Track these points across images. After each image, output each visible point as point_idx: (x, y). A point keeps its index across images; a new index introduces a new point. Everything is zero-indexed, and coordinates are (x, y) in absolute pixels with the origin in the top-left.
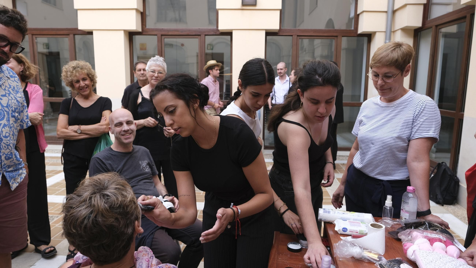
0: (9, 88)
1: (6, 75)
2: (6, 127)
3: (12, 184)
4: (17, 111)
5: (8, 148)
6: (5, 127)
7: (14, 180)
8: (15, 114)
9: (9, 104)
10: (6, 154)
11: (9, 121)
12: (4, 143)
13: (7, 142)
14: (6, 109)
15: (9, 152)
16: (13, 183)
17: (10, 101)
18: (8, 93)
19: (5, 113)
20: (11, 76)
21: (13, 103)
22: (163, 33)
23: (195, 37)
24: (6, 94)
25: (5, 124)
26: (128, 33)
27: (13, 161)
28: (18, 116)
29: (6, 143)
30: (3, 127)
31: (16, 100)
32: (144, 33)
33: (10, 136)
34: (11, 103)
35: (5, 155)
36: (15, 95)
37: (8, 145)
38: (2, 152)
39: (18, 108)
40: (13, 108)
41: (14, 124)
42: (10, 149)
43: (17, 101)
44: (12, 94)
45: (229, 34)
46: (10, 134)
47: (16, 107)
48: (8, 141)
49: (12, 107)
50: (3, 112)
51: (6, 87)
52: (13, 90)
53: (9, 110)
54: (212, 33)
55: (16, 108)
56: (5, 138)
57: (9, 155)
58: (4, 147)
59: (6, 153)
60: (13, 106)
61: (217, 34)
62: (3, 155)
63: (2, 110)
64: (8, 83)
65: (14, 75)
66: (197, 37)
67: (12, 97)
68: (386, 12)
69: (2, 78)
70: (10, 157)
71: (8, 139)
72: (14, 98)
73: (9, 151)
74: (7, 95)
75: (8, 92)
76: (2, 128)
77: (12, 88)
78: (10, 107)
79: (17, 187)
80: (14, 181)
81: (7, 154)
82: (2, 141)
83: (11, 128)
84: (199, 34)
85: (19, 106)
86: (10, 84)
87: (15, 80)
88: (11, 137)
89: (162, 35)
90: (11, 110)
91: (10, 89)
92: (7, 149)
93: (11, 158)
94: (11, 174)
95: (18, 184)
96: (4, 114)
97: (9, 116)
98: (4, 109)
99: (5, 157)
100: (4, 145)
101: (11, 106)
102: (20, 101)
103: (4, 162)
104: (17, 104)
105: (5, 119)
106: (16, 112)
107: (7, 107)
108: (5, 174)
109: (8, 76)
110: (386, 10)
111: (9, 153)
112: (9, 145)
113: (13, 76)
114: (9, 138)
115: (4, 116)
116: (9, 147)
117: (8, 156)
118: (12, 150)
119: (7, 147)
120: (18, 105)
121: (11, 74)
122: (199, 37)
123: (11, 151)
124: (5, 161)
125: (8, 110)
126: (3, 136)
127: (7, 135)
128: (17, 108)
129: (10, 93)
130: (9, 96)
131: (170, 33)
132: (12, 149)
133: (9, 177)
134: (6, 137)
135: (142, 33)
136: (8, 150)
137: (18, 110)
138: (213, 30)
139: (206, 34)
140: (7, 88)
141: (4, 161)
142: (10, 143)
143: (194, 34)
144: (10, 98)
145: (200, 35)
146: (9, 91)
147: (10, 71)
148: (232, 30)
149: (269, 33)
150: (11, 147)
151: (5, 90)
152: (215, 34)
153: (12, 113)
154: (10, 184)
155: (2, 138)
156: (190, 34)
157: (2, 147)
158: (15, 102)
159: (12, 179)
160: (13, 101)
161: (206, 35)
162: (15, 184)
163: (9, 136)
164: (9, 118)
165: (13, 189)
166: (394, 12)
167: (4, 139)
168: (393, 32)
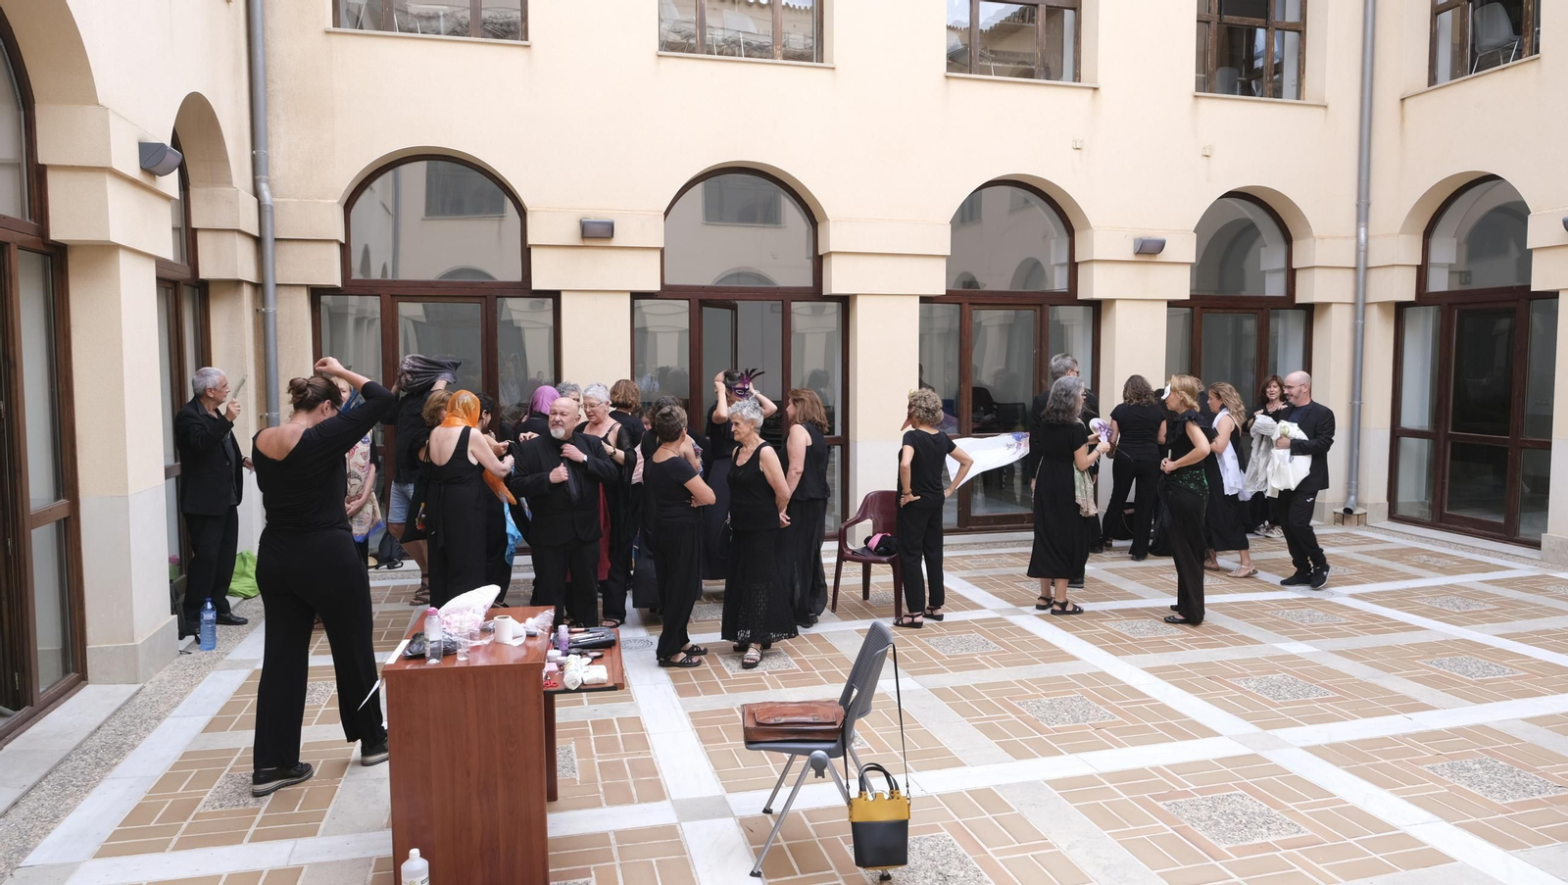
68: (1352, 269)
110: (1352, 265)
166: (1368, 270)
168: (1366, 304)
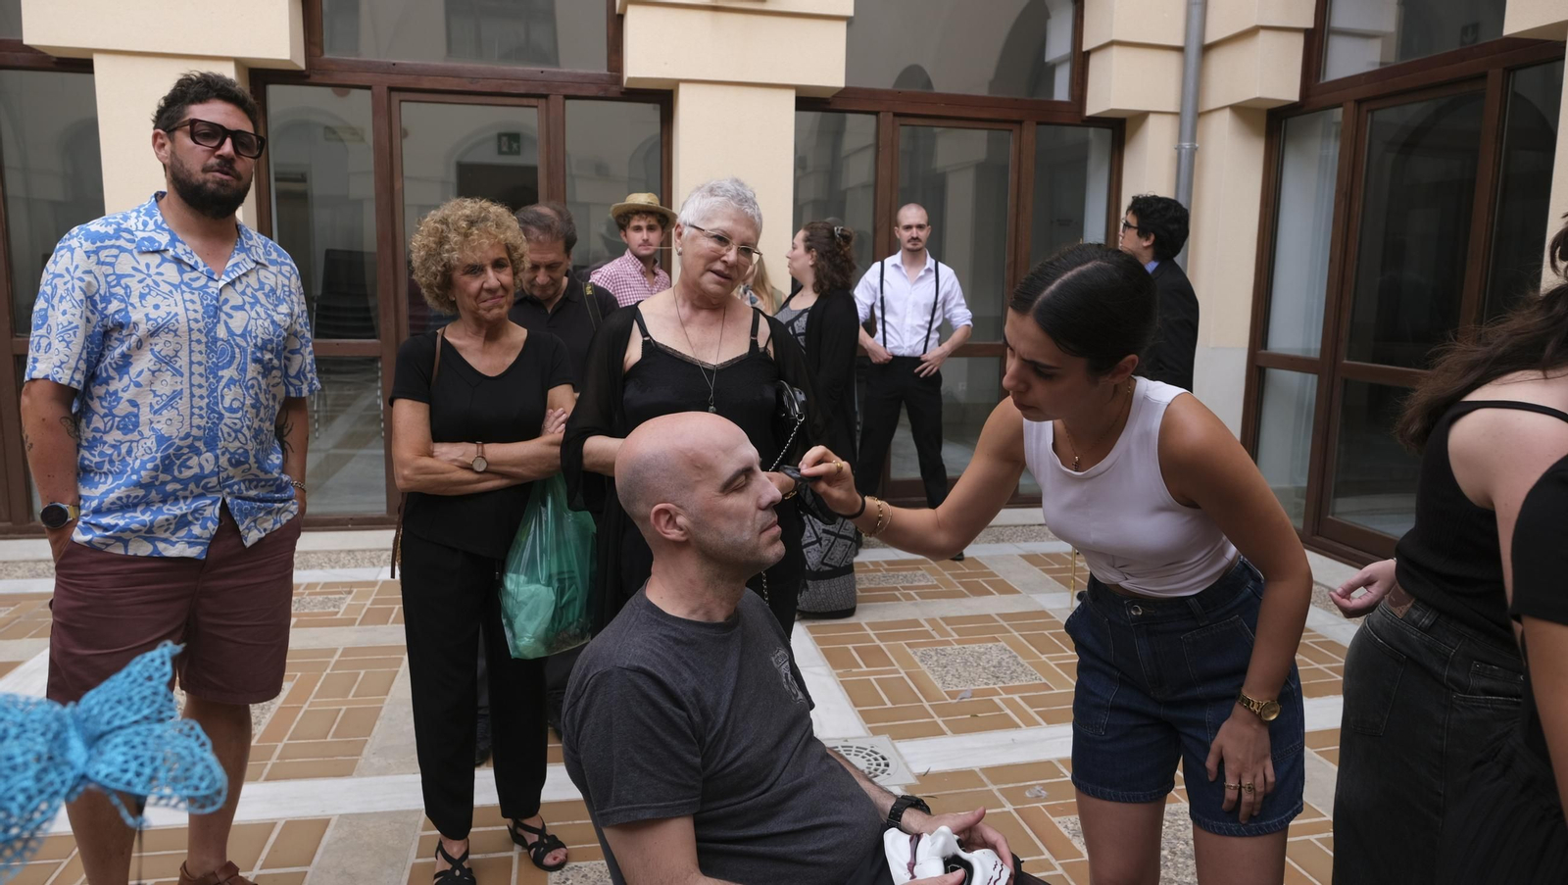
0: (256, 290)
1: (256, 258)
2: (235, 385)
3: (247, 531)
4: (269, 347)
5: (236, 437)
6: (232, 387)
7: (255, 521)
8: (262, 354)
9: (249, 329)
10: (230, 453)
11: (243, 370)
12: (225, 424)
13: (235, 424)
14: (239, 340)
15: (239, 448)
16: (249, 529)
17: (252, 322)
18: (249, 303)
19: (237, 350)
20: (273, 262)
21: (259, 328)
22: (399, 81)
23: (525, 101)
24: (244, 304)
25: (231, 379)
26: (247, 73)
27: (250, 469)
28: (271, 360)
29: (232, 425)
30: (227, 385)
31: (268, 320)
32: (315, 78)
33: (245, 409)
34: (254, 328)
35: (228, 455)
36: (271, 307)
37: (236, 431)
38: (220, 446)
39: (275, 340)
40: (259, 340)
41: (260, 378)
42: (243, 440)
43: (273, 322)
44: (262, 306)
45: (662, 98)
46: (243, 404)
47: (269, 337)
48: (237, 421)
49: (256, 337)
50: (232, 347)
51: (248, 286)
52: (267, 296)
53: (248, 345)
54: (593, 91)
55: (269, 340)
56: (231, 412)
57: (239, 454)
58: (226, 435)
59: (232, 450)
60: (260, 335)
61: (609, 95)
62: (223, 454)
63: (230, 344)
64: (259, 279)
65: (282, 259)
66: (533, 101)
67: (257, 313)
68: (1180, 49)
69: (241, 265)
70: (242, 459)
71: (239, 415)
72: (263, 315)
73: (240, 445)
74: (247, 307)
75: (252, 300)
76: (224, 388)
77: (267, 291)
78: (250, 336)
79: (261, 540)
80: (253, 524)
81: (235, 453)
82: (223, 419)
83: (247, 389)
84: (543, 91)
85: (279, 336)
86: (263, 280)
87: (280, 272)
88: (247, 412)
89: (391, 89)
90: (251, 344)
91: (260, 295)
92: (234, 440)
93: (242, 463)
94: (247, 505)
95: (263, 534)
96: (233, 353)
97: (246, 359)
98: (234, 340)
99: (229, 460)
100: (226, 430)
101: (254, 334)
102: (283, 324)
103: (225, 473)
104: (271, 329)
105: (234, 366)
106: (267, 350)
107: (243, 336)
108: (228, 500)
109: (260, 261)
110: (1179, 42)
111: (241, 451)
112: (240, 431)
113: (279, 260)
114: (241, 413)
115: (233, 357)
116: (240, 435)
117: (237, 456)
118: (247, 444)
119: (233, 435)
120: (275, 333)
121: (274, 256)
122: (542, 102)
123: (245, 447)
124: (230, 468)
125: (244, 344)
126: (224, 408)
127: (236, 405)
128: (271, 341)
129: (257, 301)
130: (252, 308)
131: (426, 84)
132: (246, 440)
133: (240, 510)
134: (231, 410)
135: (308, 77)
136: (237, 444)
137: (274, 345)
138: (595, 80)
139: (571, 92)
140: (249, 291)
141: (226, 469)
142: (243, 427)
143: (522, 91)
144: (253, 314)
145: (545, 97)
146: (254, 296)
147: (272, 250)
148: (677, 82)
149: (808, 101)
150: (244, 435)
151: (243, 293)
152: (601, 94)
153: (253, 353)
154: (241, 528)
155: (223, 412)
156: (506, 90)
157: (220, 434)
158: (266, 325)
159: (246, 518)
160: (260, 322)
161: (567, 97)
162: (256, 531)
163: (242, 409)
164: (245, 363)
165: (248, 544)
166: (1206, 49)
167: (227, 414)
168: (1200, 115)
